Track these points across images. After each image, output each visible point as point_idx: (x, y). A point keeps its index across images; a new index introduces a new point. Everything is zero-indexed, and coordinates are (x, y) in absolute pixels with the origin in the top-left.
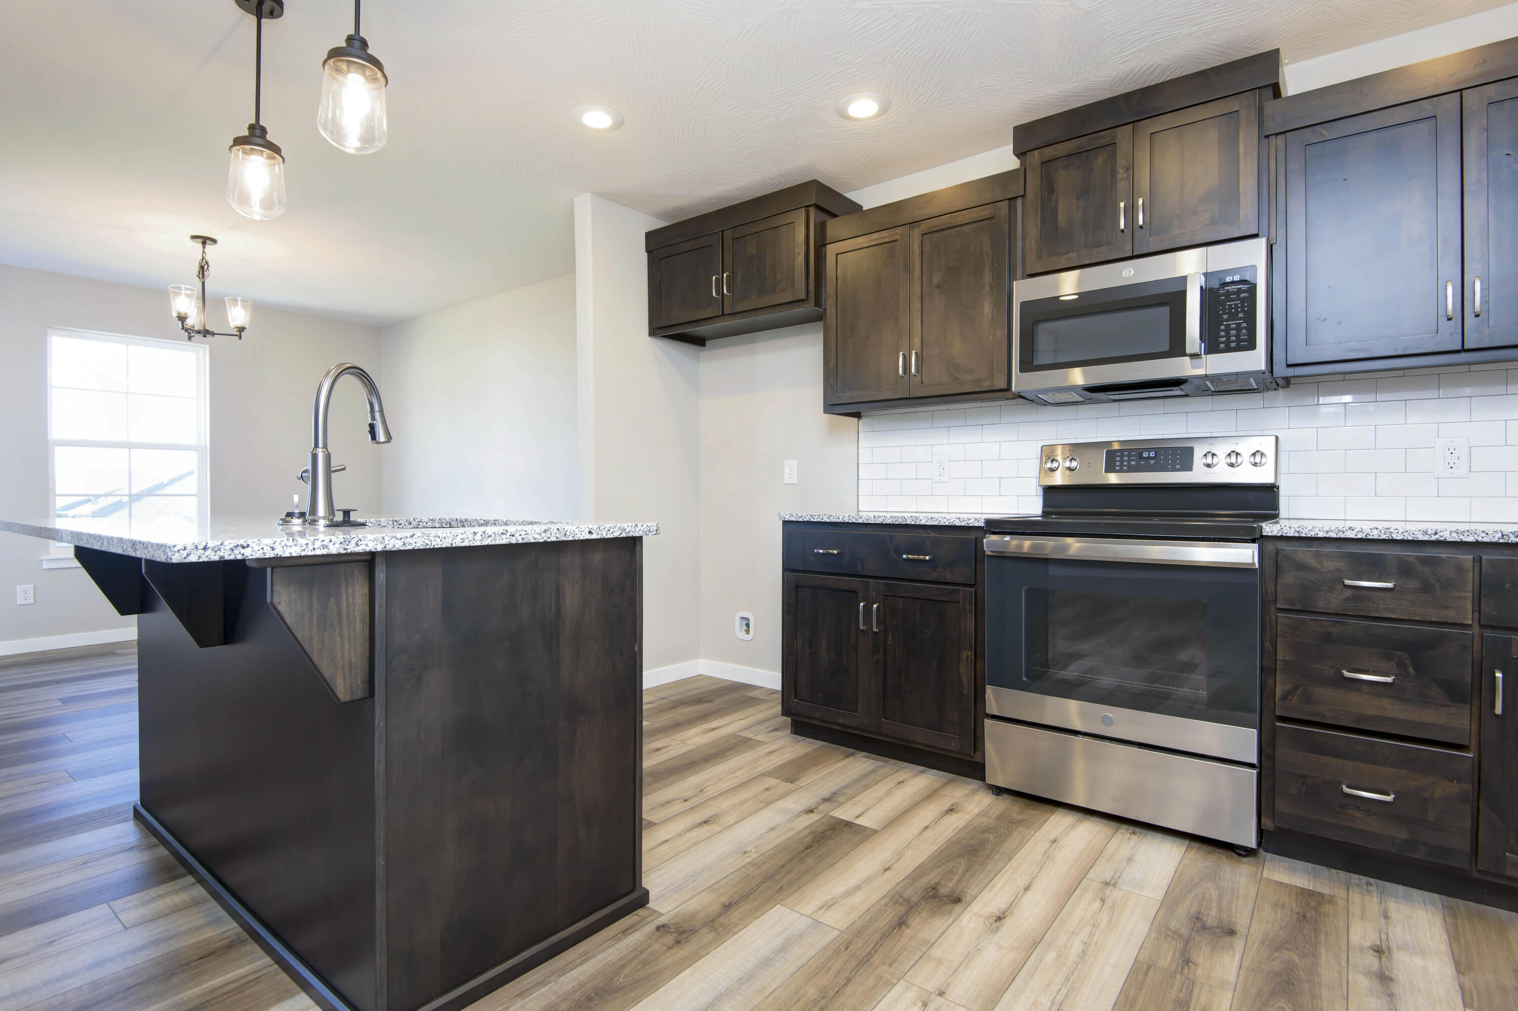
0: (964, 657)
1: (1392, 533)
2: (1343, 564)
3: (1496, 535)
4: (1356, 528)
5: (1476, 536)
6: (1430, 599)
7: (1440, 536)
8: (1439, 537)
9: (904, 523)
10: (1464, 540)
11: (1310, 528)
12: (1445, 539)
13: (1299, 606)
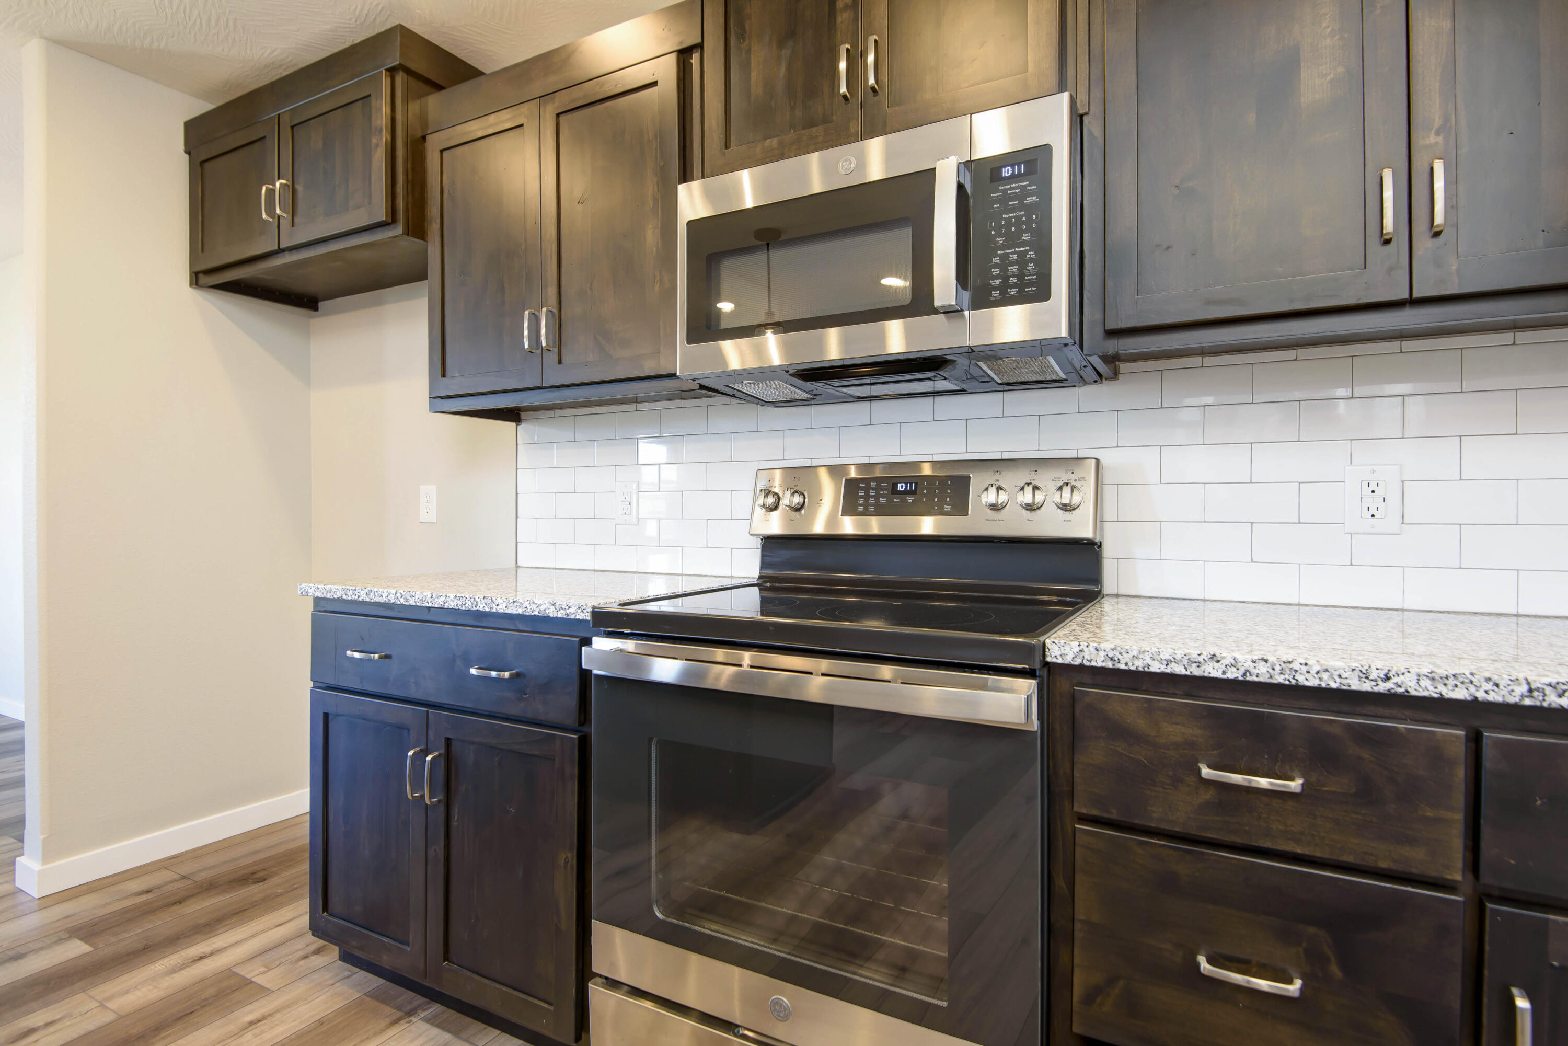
0: (562, 862)
1: (1296, 671)
2: (1198, 732)
3: (1515, 688)
4: (1224, 658)
5: (1472, 689)
6: (1374, 820)
7: (1396, 684)
8: (1393, 686)
9: (475, 609)
10: (1446, 696)
11: (1135, 653)
12: (1407, 691)
13: (1114, 811)
